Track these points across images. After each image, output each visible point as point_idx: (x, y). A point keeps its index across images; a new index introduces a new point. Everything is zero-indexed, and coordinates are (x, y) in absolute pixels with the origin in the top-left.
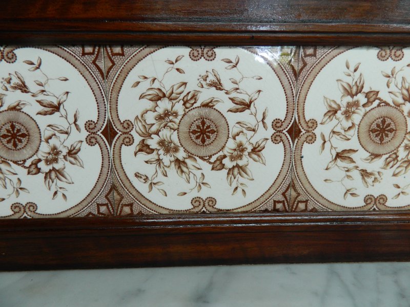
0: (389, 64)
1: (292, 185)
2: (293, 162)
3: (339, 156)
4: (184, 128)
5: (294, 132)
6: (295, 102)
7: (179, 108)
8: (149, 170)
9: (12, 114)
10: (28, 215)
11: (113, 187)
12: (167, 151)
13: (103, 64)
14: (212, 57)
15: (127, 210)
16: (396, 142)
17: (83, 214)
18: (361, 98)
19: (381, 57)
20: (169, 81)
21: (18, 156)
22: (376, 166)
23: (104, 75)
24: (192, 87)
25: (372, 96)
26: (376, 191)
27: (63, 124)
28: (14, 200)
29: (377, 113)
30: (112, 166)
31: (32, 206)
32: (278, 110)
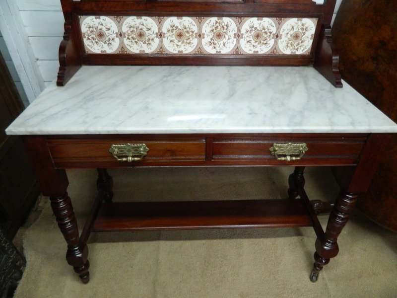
0: (180, 20)
1: (161, 48)
2: (161, 42)
3: (171, 41)
4: (137, 34)
5: (161, 35)
6: (160, 29)
7: (135, 30)
8: (130, 43)
9: (100, 31)
10: (104, 53)
11: (122, 47)
12: (133, 39)
13: (118, 20)
14: (141, 19)
15: (126, 53)
16: (183, 38)
17: (116, 53)
18: (174, 28)
19: (178, 19)
20: (133, 24)
21: (102, 40)
22: (180, 43)
23: (119, 22)
24: (138, 25)
25: (177, 27)
26: (180, 49)
27: (111, 33)
28: (101, 50)
29: (178, 31)
30: (122, 42)
31: (105, 51)
32: (157, 31)
